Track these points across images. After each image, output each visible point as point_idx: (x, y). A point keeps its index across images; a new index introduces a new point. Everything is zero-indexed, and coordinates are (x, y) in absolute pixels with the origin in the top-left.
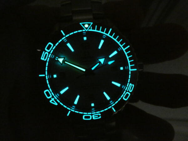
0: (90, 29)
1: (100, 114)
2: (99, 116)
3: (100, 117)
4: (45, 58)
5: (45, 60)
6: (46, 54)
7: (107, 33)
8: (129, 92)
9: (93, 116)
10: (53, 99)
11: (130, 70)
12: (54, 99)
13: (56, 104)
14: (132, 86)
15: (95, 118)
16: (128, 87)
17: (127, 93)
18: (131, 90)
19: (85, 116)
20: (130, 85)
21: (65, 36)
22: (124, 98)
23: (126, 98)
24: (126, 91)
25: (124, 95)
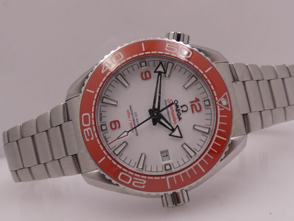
0: (221, 107)
1: (92, 139)
2: (89, 137)
3: (88, 140)
7: (218, 135)
8: (133, 180)
9: (90, 128)
11: (168, 177)
14: (142, 185)
15: (86, 132)
16: (140, 178)
17: (131, 178)
18: (135, 184)
19: (87, 116)
20: (143, 182)
21: (204, 73)
22: (122, 175)
23: (121, 178)
24: (133, 176)
25: (127, 173)
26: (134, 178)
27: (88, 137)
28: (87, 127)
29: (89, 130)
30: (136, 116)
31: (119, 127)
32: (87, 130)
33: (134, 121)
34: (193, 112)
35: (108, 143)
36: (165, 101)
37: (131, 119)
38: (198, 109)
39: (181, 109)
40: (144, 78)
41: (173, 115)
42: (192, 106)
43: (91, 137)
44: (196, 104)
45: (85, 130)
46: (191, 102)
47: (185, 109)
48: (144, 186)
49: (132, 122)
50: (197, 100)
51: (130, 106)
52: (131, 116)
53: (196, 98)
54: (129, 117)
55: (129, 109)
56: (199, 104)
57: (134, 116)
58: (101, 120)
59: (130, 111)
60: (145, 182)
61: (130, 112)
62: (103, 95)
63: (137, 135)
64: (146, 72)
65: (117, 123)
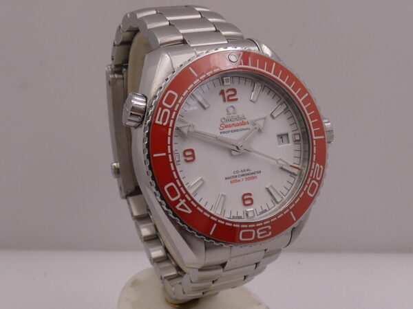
0: (240, 63)
1: (270, 227)
3: (270, 233)
4: (164, 121)
5: (165, 124)
6: (166, 113)
7: (270, 72)
8: (315, 179)
9: (258, 230)
10: (182, 202)
11: (314, 138)
12: (184, 200)
13: (190, 211)
14: (320, 169)
15: (261, 235)
16: (314, 170)
17: (314, 181)
18: (319, 177)
19: (243, 233)
20: (317, 167)
21: (199, 78)
22: (310, 191)
23: (312, 193)
24: (312, 179)
25: (309, 185)
26: (314, 177)
27: (268, 233)
28: (256, 234)
29: (260, 231)
30: (237, 172)
31: (250, 194)
32: (259, 233)
33: (243, 175)
34: (237, 99)
35: (267, 209)
36: (221, 133)
37: (241, 178)
38: (232, 93)
39: (232, 115)
40: (191, 158)
41: (238, 125)
42: (229, 100)
43: (267, 230)
44: (226, 95)
45: (259, 237)
46: (225, 101)
47: (231, 110)
48: (321, 167)
49: (244, 177)
50: (222, 93)
51: (226, 178)
52: (237, 178)
53: (220, 94)
54: (239, 181)
55: (229, 180)
56: (227, 91)
57: (237, 174)
58: (240, 218)
60: (317, 165)
61: (233, 179)
63: (260, 172)
64: (185, 156)
65: (245, 197)
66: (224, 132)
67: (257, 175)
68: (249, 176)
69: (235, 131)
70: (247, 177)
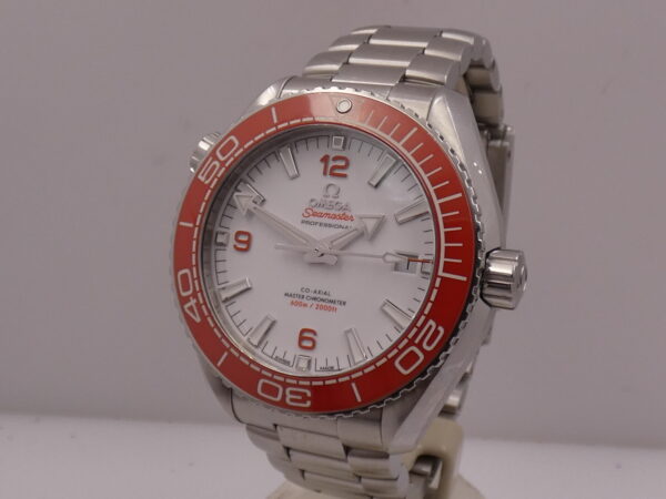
1: (309, 394)
2: (304, 398)
3: (308, 404)
4: (207, 178)
5: (207, 182)
6: (215, 166)
7: (399, 141)
9: (288, 390)
11: (441, 273)
12: (195, 301)
13: (198, 320)
14: (437, 332)
15: (292, 400)
16: (420, 329)
17: (414, 348)
18: (429, 344)
19: (264, 384)
20: (431, 327)
21: (276, 125)
22: (401, 363)
23: (406, 368)
24: (411, 343)
25: (401, 351)
26: (417, 341)
27: (304, 401)
28: (284, 396)
29: (292, 393)
30: (308, 290)
31: (314, 333)
32: (289, 396)
33: (315, 299)
34: (345, 176)
35: (336, 368)
36: (303, 222)
37: (310, 302)
38: (342, 163)
39: (331, 199)
40: (244, 246)
41: (335, 217)
42: (333, 174)
43: (304, 395)
44: (331, 164)
45: (288, 401)
46: (325, 173)
48: (441, 329)
49: (315, 303)
50: (325, 159)
51: (287, 295)
52: (304, 301)
53: (322, 160)
54: (305, 305)
55: (290, 299)
56: (335, 159)
57: (306, 294)
58: (287, 363)
59: (294, 300)
60: (431, 322)
61: (297, 299)
62: (245, 339)
63: (344, 303)
64: (237, 240)
65: (306, 335)
66: (307, 222)
67: (337, 306)
68: (324, 304)
69: (326, 225)
70: (321, 303)
